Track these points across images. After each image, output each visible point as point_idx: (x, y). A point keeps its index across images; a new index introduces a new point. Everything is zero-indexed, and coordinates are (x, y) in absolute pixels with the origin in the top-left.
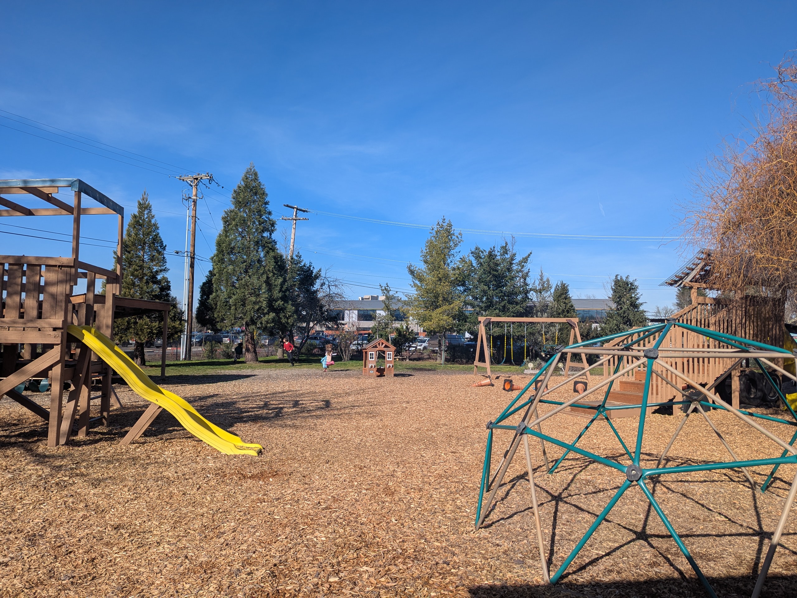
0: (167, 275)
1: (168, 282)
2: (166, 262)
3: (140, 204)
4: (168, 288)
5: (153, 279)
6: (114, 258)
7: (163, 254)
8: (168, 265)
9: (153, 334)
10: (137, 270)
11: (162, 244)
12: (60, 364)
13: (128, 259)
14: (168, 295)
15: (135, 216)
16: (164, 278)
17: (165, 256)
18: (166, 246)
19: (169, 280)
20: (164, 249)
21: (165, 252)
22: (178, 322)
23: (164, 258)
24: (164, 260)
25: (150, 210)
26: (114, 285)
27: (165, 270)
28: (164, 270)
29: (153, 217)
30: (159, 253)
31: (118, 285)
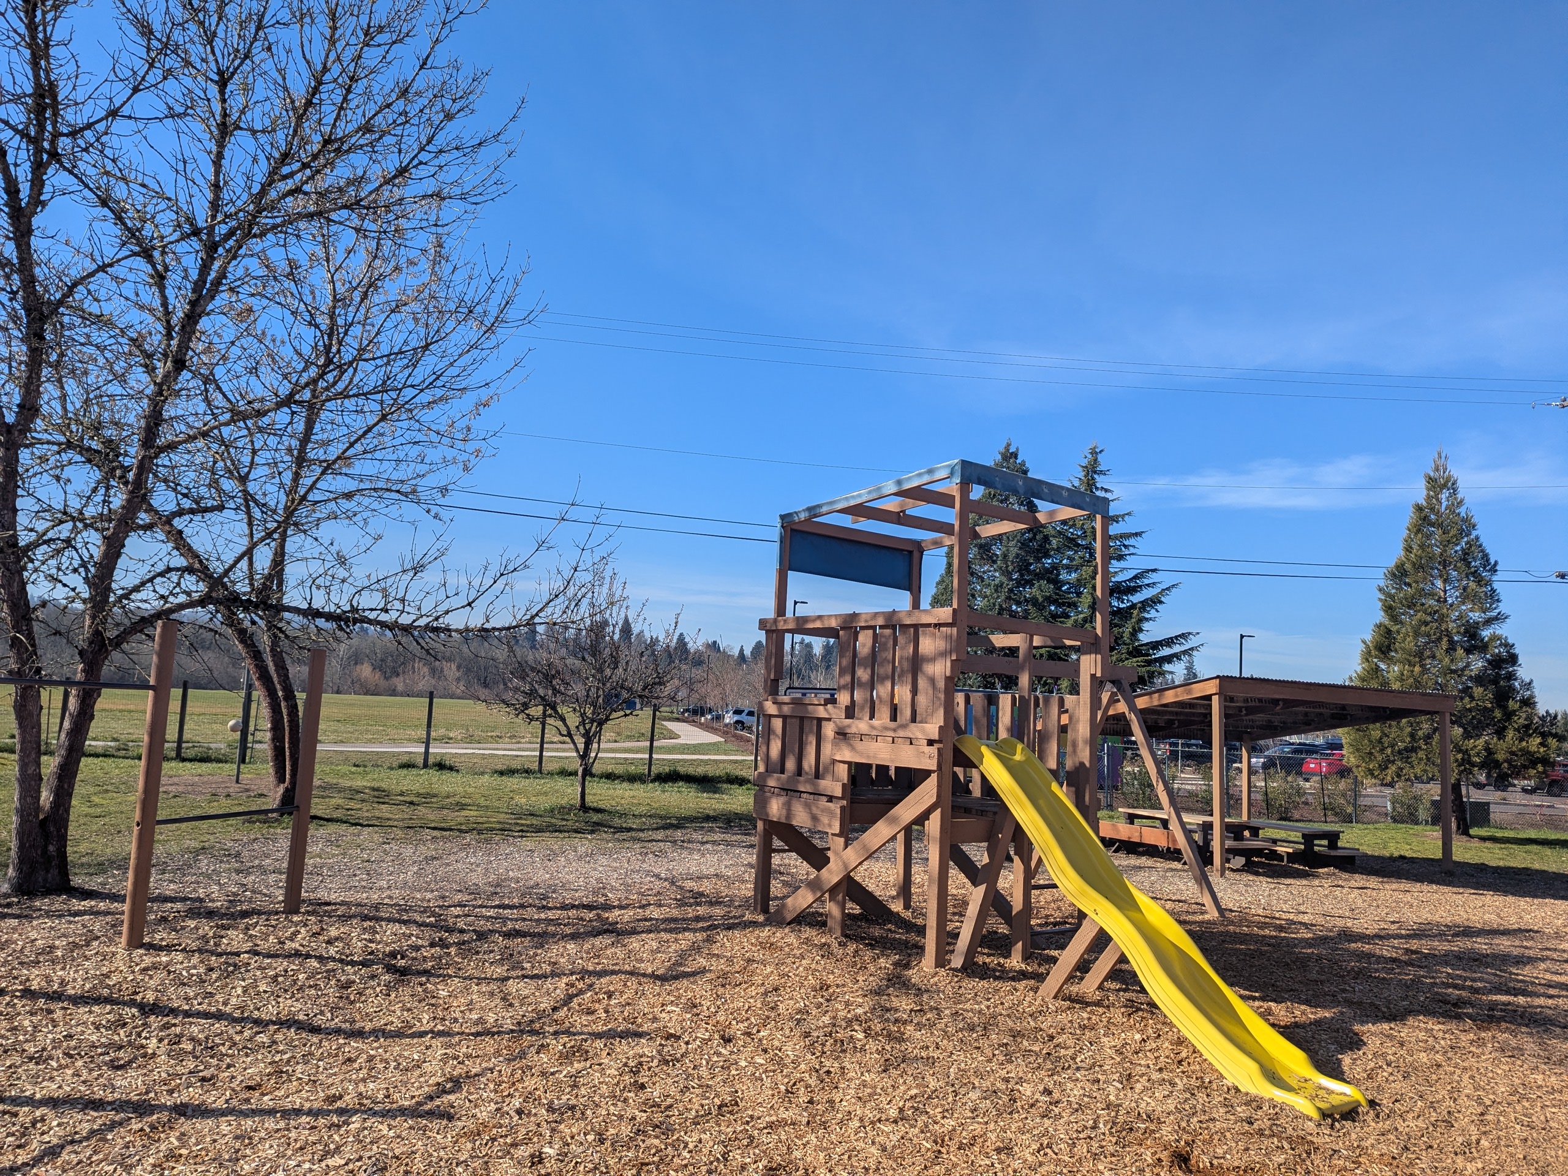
0: (1502, 630)
1: (1508, 646)
2: (1498, 601)
3: (1430, 480)
4: (1513, 659)
5: (1473, 641)
6: (1380, 600)
7: (1489, 583)
8: (1503, 608)
9: (1473, 765)
10: (1426, 624)
11: (1488, 560)
12: (939, 810)
13: (1406, 599)
14: (1511, 676)
15: (1419, 508)
16: (1495, 638)
17: (1495, 586)
18: (1496, 563)
19: (1510, 641)
20: (1494, 570)
21: (1494, 578)
22: (1539, 740)
23: (1493, 591)
24: (1493, 596)
25: (1455, 490)
26: (1093, 656)
27: (1499, 618)
28: (1496, 618)
29: (1461, 503)
30: (1479, 581)
31: (1099, 657)
